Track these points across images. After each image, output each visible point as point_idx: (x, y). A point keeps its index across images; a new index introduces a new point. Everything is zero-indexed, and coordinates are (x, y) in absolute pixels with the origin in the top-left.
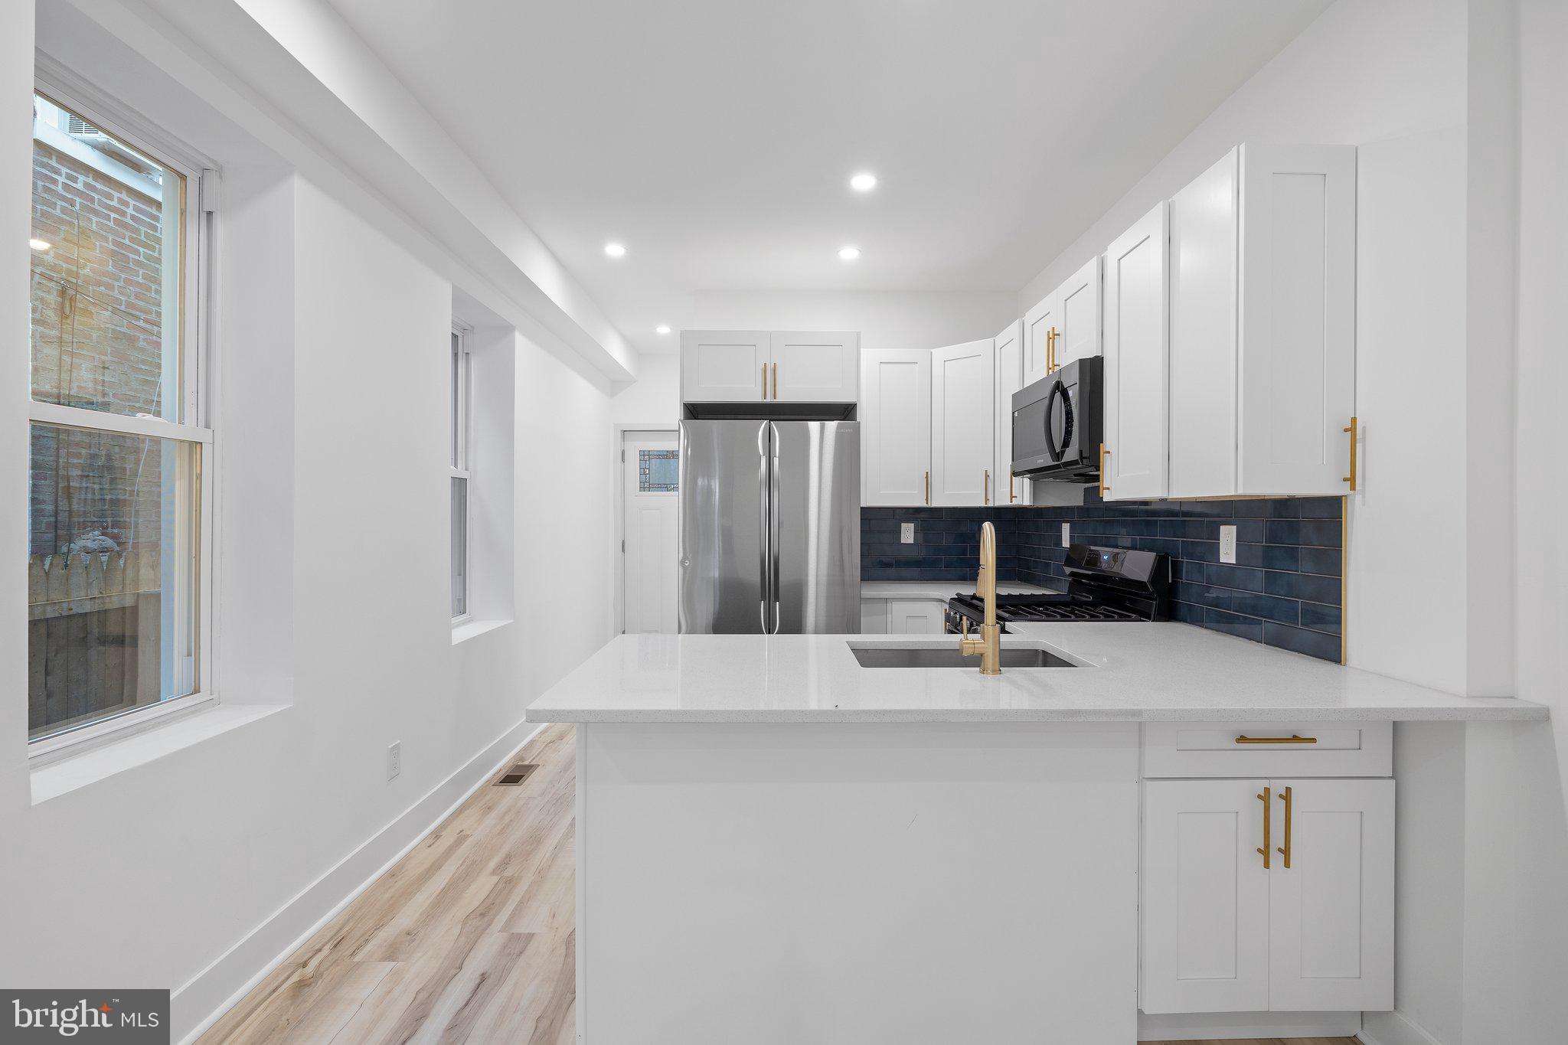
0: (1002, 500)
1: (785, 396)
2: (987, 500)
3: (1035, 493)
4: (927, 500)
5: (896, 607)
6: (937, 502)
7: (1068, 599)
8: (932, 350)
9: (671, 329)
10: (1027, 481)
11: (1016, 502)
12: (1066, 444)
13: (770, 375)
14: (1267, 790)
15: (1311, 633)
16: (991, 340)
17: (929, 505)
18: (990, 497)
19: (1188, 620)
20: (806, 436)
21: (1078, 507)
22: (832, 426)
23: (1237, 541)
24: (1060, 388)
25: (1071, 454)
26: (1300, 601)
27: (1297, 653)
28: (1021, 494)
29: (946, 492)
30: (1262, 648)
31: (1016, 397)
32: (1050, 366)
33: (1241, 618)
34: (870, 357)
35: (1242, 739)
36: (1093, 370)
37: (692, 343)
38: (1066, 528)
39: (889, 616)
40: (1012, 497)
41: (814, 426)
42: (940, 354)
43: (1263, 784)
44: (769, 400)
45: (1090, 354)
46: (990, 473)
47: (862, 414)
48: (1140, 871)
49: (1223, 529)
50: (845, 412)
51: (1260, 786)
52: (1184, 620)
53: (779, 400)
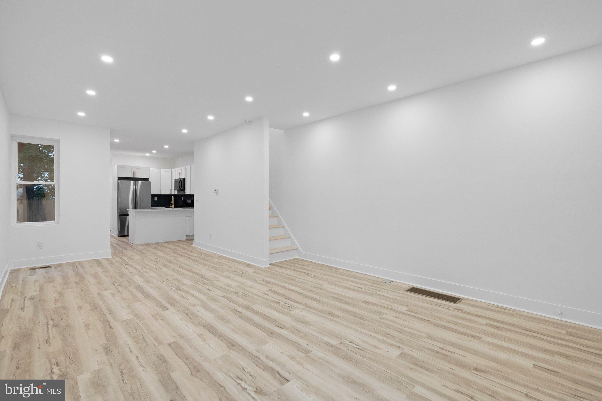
0: (173, 193)
1: (137, 177)
3: (178, 193)
4: (160, 193)
10: (176, 191)
11: (175, 194)
12: (181, 187)
13: (134, 173)
18: (171, 193)
21: (183, 195)
24: (180, 180)
25: (182, 189)
28: (176, 193)
31: (175, 180)
32: (179, 177)
34: (151, 169)
36: (184, 179)
37: (120, 167)
38: (182, 197)
42: (162, 170)
44: (134, 177)
45: (184, 177)
47: (150, 180)
48: (186, 226)
50: (146, 180)
53: (136, 177)
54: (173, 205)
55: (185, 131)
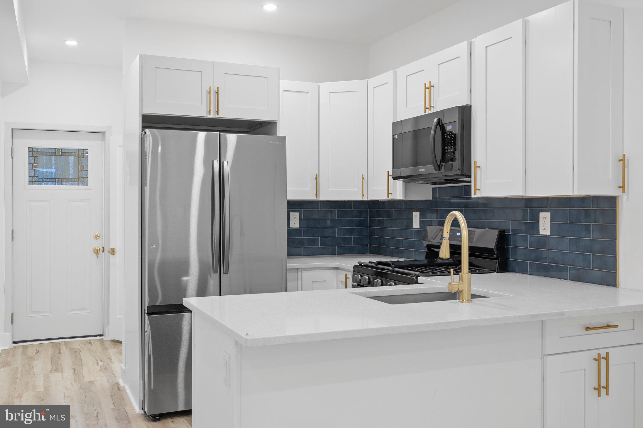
0: (377, 196)
2: (363, 196)
3: (405, 191)
4: (316, 195)
5: (305, 274)
6: (323, 197)
7: (425, 262)
8: (319, 84)
9: (78, 42)
10: (400, 183)
11: (391, 197)
13: (214, 96)
14: (599, 355)
15: (599, 271)
16: (366, 80)
17: (318, 199)
18: (365, 194)
19: (517, 271)
21: (427, 201)
23: (551, 221)
26: (592, 254)
27: (590, 284)
28: (395, 191)
29: (330, 190)
30: (569, 282)
31: (396, 125)
32: (427, 106)
33: (554, 266)
35: (587, 329)
38: (416, 216)
39: (300, 282)
40: (389, 194)
43: (597, 352)
44: (213, 115)
46: (365, 177)
49: (542, 215)
51: (594, 354)
52: (514, 271)
53: (219, 117)
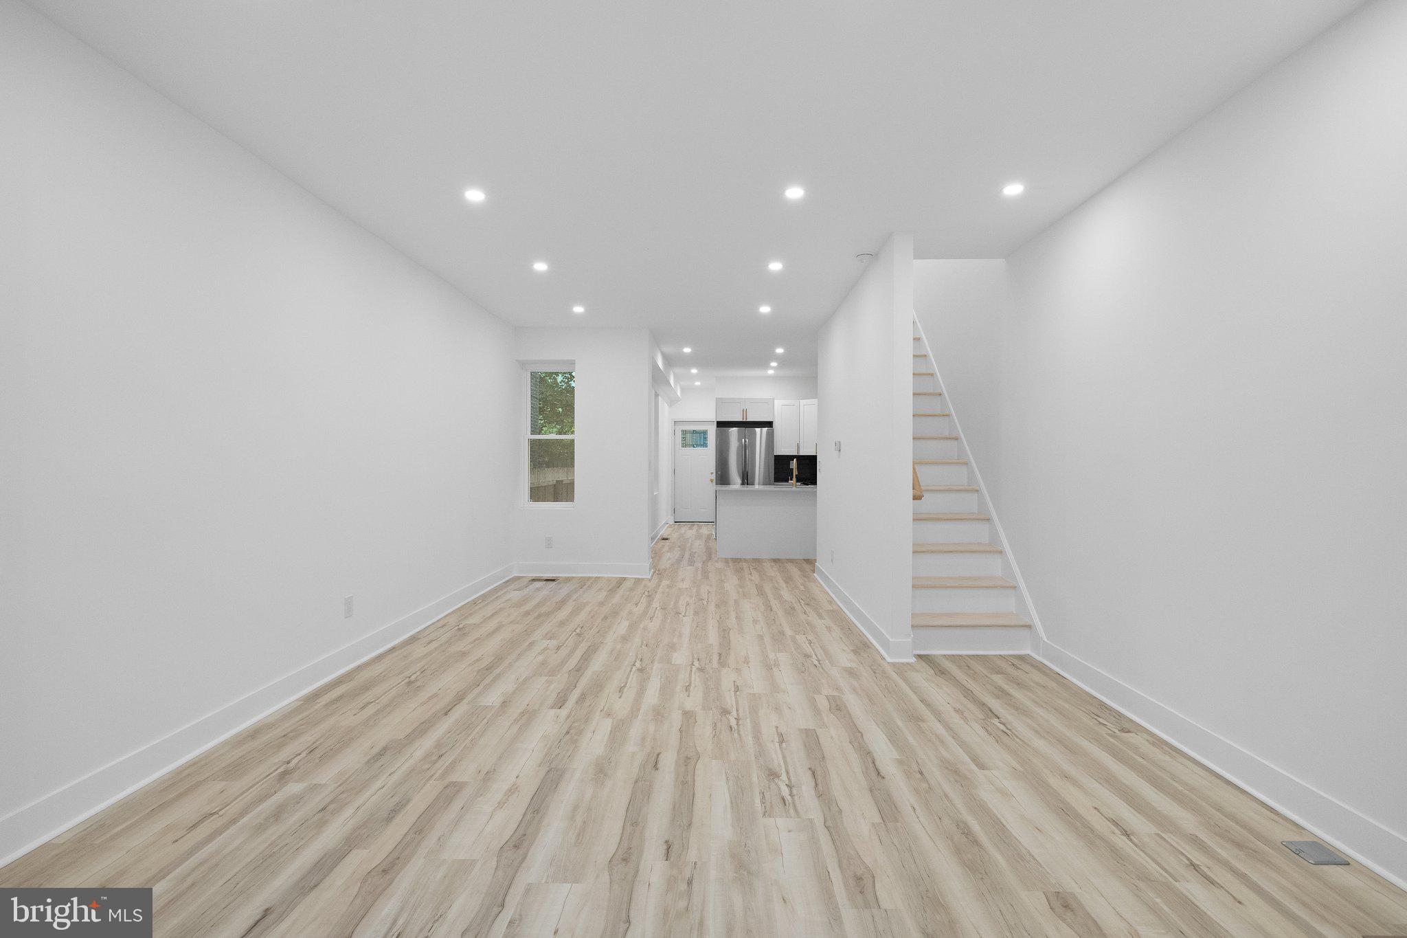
1: (750, 419)
4: (799, 452)
6: (801, 453)
8: (800, 401)
13: (745, 412)
17: (799, 454)
20: (755, 433)
22: (765, 429)
29: (804, 450)
34: (778, 403)
37: (720, 402)
41: (758, 430)
42: (803, 402)
44: (744, 420)
47: (775, 425)
50: (769, 424)
53: (748, 420)
54: (794, 479)
55: (765, 309)
